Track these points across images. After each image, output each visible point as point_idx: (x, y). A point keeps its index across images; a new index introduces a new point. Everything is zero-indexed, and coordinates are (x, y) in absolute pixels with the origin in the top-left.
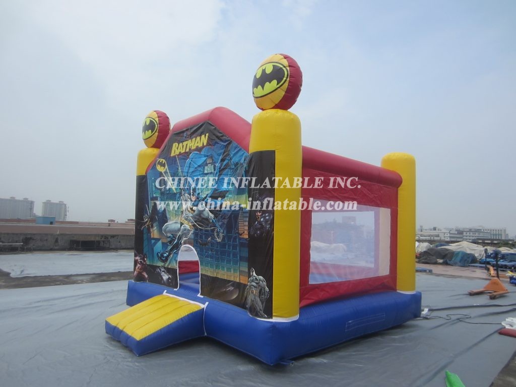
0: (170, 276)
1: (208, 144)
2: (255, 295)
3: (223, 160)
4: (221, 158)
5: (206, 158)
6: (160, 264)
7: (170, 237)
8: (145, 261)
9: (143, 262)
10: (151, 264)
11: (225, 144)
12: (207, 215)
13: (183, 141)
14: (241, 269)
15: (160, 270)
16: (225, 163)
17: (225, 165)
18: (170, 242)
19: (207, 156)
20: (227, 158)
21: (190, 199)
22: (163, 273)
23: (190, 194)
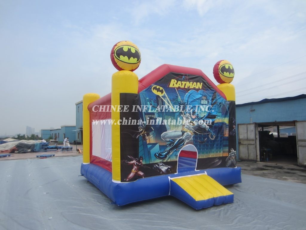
0: (169, 167)
1: (202, 89)
2: (233, 159)
3: (212, 100)
4: (211, 98)
5: (202, 96)
6: (158, 161)
7: (169, 141)
8: (140, 162)
9: (138, 164)
10: (148, 163)
11: (214, 92)
12: (204, 126)
13: (182, 81)
14: (224, 150)
15: (158, 165)
16: (214, 101)
17: (214, 102)
18: (170, 145)
19: (203, 95)
20: (215, 99)
21: (191, 117)
22: (162, 166)
23: (190, 114)
